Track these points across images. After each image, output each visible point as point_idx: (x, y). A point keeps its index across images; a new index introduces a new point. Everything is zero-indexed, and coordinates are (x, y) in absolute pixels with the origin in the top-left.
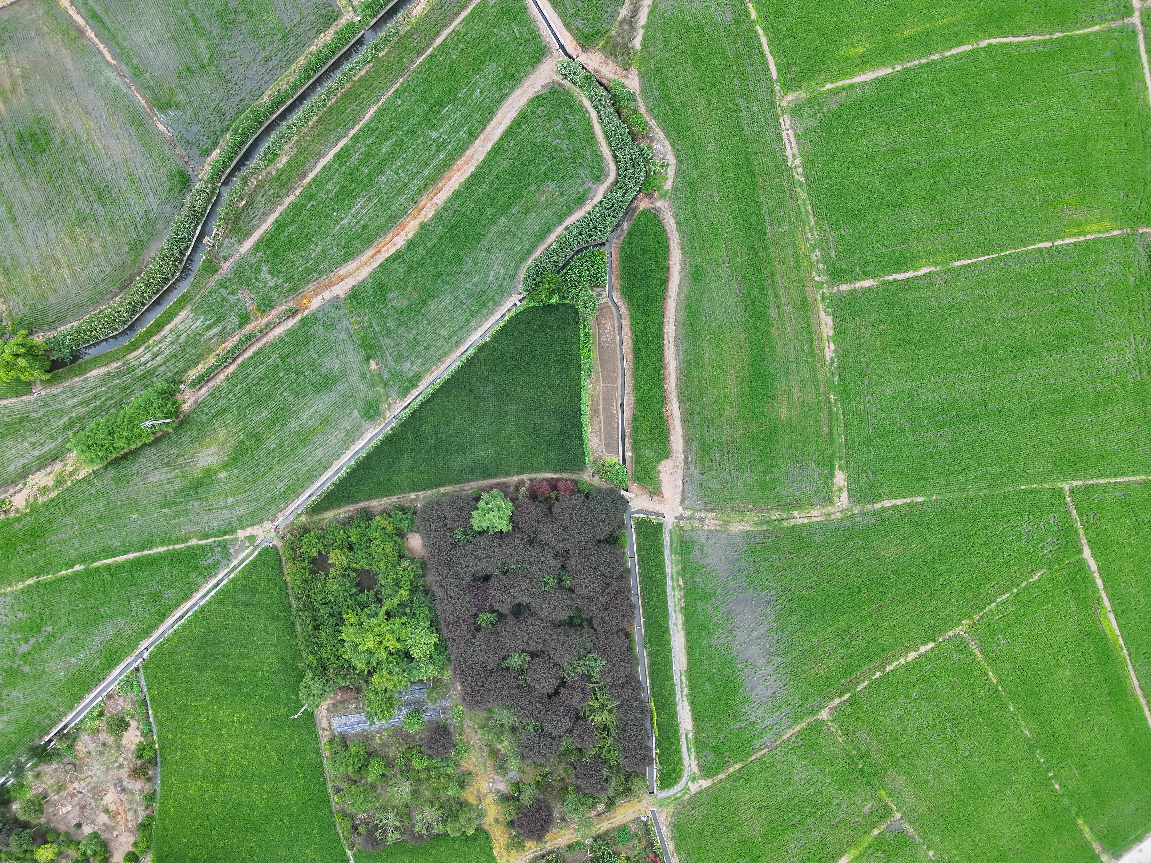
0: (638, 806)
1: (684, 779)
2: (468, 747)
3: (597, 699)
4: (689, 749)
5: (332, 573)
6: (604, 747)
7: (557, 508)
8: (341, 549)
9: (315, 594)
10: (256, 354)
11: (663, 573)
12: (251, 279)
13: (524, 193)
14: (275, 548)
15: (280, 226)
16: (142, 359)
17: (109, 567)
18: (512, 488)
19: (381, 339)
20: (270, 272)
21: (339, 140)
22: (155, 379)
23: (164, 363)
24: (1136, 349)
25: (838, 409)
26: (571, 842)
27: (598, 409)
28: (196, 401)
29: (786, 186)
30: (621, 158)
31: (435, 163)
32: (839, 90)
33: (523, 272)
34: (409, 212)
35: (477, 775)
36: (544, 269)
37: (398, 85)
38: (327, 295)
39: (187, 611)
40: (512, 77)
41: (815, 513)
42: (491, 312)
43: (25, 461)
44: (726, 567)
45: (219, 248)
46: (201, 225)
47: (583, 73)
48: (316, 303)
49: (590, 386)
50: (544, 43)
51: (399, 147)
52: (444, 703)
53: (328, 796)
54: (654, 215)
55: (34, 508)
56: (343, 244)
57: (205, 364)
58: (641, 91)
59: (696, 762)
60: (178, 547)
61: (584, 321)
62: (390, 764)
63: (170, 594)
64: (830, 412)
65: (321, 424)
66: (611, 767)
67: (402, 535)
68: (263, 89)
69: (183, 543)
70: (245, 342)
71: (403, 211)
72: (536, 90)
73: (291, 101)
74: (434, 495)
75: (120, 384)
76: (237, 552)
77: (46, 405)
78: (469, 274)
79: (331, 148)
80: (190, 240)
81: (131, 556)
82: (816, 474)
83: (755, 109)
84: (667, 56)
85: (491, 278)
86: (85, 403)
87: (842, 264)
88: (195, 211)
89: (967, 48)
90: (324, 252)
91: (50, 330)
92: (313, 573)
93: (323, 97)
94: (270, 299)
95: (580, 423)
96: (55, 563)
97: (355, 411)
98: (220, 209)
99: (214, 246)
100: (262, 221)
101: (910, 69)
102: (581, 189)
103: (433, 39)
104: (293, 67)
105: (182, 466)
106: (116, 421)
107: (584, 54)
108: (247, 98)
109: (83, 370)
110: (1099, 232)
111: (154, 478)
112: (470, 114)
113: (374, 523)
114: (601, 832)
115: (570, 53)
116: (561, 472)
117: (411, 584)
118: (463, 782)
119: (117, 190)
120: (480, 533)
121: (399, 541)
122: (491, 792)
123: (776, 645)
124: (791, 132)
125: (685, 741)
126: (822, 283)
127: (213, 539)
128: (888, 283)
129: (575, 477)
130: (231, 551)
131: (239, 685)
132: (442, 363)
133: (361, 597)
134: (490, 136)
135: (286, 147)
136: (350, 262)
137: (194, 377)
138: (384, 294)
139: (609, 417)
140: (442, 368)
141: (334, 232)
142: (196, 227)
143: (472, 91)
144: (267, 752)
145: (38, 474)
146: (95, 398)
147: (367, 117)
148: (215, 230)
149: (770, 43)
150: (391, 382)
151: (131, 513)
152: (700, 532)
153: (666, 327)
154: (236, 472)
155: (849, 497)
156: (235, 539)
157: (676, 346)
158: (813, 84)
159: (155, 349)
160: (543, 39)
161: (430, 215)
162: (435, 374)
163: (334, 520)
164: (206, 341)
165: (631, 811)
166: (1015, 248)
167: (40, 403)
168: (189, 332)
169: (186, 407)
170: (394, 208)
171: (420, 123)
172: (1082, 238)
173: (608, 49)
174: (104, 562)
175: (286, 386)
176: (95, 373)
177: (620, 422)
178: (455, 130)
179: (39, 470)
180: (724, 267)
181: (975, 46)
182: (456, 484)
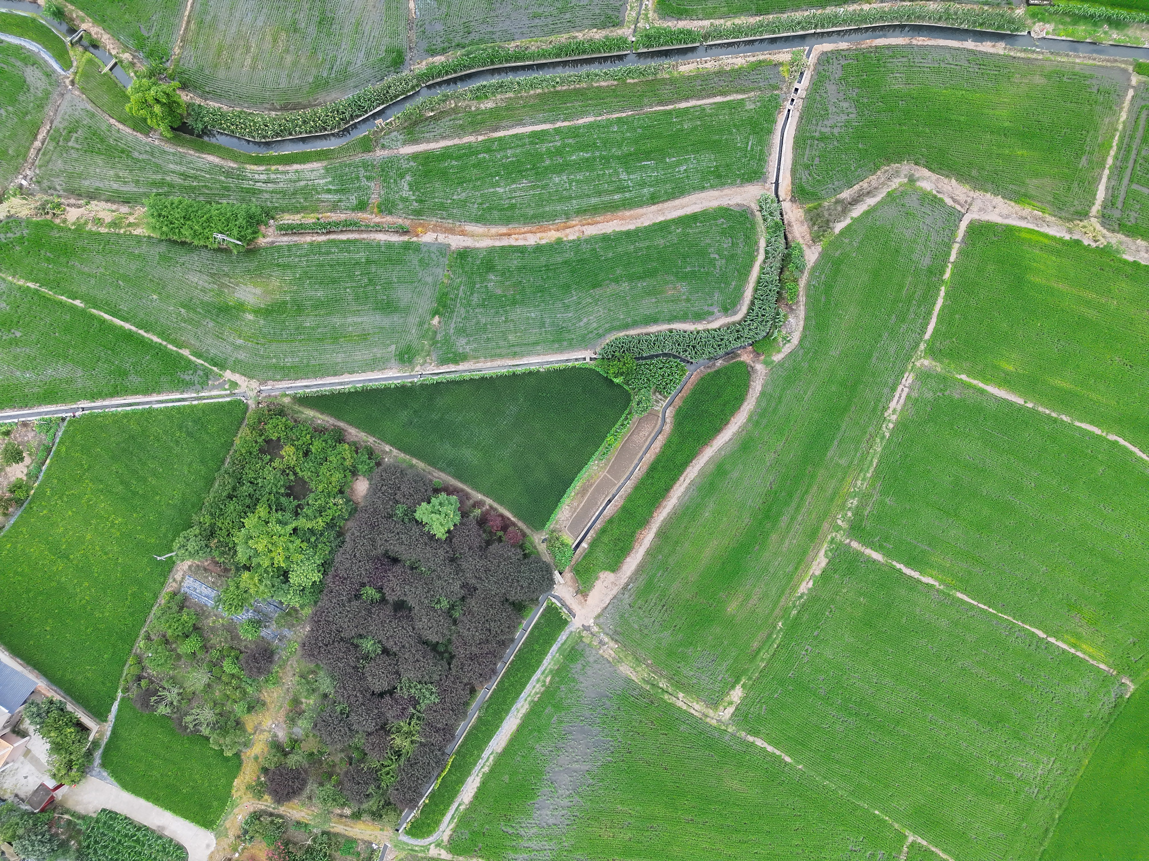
0: (378, 833)
1: (431, 839)
2: (278, 682)
3: (410, 724)
4: (453, 817)
5: (276, 463)
6: (386, 766)
7: (494, 547)
8: (297, 449)
9: (250, 469)
10: (349, 241)
11: (539, 662)
12: (391, 178)
13: (659, 278)
14: (247, 407)
15: (446, 154)
16: (257, 176)
17: (104, 321)
18: (471, 502)
19: (458, 305)
20: (410, 185)
21: (545, 122)
22: (254, 200)
23: (272, 192)
24: (1049, 771)
25: (778, 638)
26: (302, 820)
27: (587, 491)
28: (273, 243)
29: (871, 429)
30: (756, 309)
31: (607, 198)
32: (969, 386)
33: (610, 338)
34: (557, 221)
35: (268, 710)
36: (629, 350)
37: (624, 115)
38: (442, 238)
39: (138, 404)
40: (719, 177)
41: (697, 706)
42: (561, 350)
43: (101, 185)
44: (593, 696)
45: (385, 135)
46: (385, 105)
47: (778, 218)
48: (428, 238)
49: (595, 468)
50: (765, 170)
51: (588, 164)
52: (286, 632)
53: (137, 636)
54: (748, 372)
55: (79, 228)
56: (485, 206)
57: (303, 217)
58: (813, 267)
59: (450, 833)
60: (170, 346)
61: (630, 413)
62: (206, 648)
63: (134, 379)
64: (770, 635)
65: (358, 336)
66: (379, 787)
67: (354, 473)
68: (516, 37)
69: (176, 347)
70: (347, 226)
71: (553, 216)
72: (731, 203)
73: (531, 63)
74: (405, 461)
75: (223, 182)
76: (214, 387)
77: (152, 154)
78: (567, 307)
79: (533, 124)
80: (366, 112)
81: (127, 326)
82: (721, 676)
83: (892, 350)
84: (854, 255)
85: (582, 324)
86: (185, 176)
87: (868, 525)
88: (388, 92)
89: (1097, 431)
90: (465, 201)
91: (201, 97)
92: (262, 451)
93: (558, 80)
94: (394, 205)
95: (565, 492)
96: (62, 285)
97: (393, 347)
98: (408, 106)
99: (381, 131)
100: (435, 140)
101: (1038, 413)
102: (706, 308)
103: (680, 100)
104: (552, 38)
105: (222, 285)
106: (197, 211)
107: (790, 203)
108: (498, 34)
109: (202, 148)
110: (1089, 656)
111: (194, 278)
112: (665, 182)
113: (340, 447)
114: (332, 830)
115: (780, 193)
116: (520, 518)
117: (332, 519)
118: (253, 707)
119: (338, 27)
120: (417, 521)
121: (349, 478)
122: (270, 731)
123: (585, 787)
124: (906, 390)
125: (454, 809)
126: (840, 528)
127: (203, 362)
128: (893, 568)
129: (528, 531)
130: (210, 382)
131: (135, 493)
132: (492, 361)
133: (283, 500)
134: (666, 212)
135: (499, 97)
136: (479, 225)
137: (286, 222)
138: (487, 272)
139: (591, 503)
140: (489, 364)
141: (486, 191)
142: (379, 105)
143: (679, 164)
144: (116, 564)
145: (103, 203)
146: (196, 178)
147: (581, 121)
148: (392, 119)
149: (944, 307)
150: (439, 345)
151: (154, 292)
152: (594, 652)
153: (690, 468)
154: (262, 322)
155: (732, 715)
156: (220, 375)
157: (687, 489)
158: (953, 366)
159: (273, 176)
160: (766, 166)
161: (571, 238)
162: (479, 365)
163: (310, 419)
164: (318, 200)
165: (370, 832)
166: (1014, 618)
167: (148, 149)
168: (310, 183)
169: (262, 241)
170: (547, 209)
171: (618, 158)
172: (1072, 651)
173: (812, 214)
174: (102, 314)
175: (354, 284)
176: (211, 158)
177: (597, 514)
178: (643, 184)
179: (107, 201)
180: (772, 456)
181: (1104, 434)
182: (429, 465)
